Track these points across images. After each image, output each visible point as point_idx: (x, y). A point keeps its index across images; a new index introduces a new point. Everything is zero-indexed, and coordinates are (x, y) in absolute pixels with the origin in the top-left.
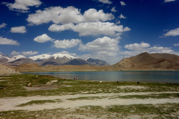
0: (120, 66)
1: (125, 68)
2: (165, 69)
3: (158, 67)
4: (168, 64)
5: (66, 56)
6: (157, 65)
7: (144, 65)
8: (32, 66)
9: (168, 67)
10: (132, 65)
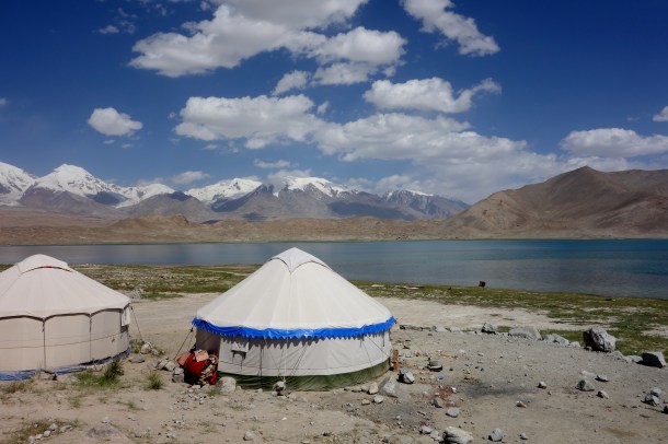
0: (469, 220)
1: (483, 229)
2: (632, 231)
3: (608, 225)
4: (653, 211)
5: (314, 183)
6: (606, 218)
7: (563, 216)
8: (162, 223)
9: (647, 226)
10: (519, 215)
